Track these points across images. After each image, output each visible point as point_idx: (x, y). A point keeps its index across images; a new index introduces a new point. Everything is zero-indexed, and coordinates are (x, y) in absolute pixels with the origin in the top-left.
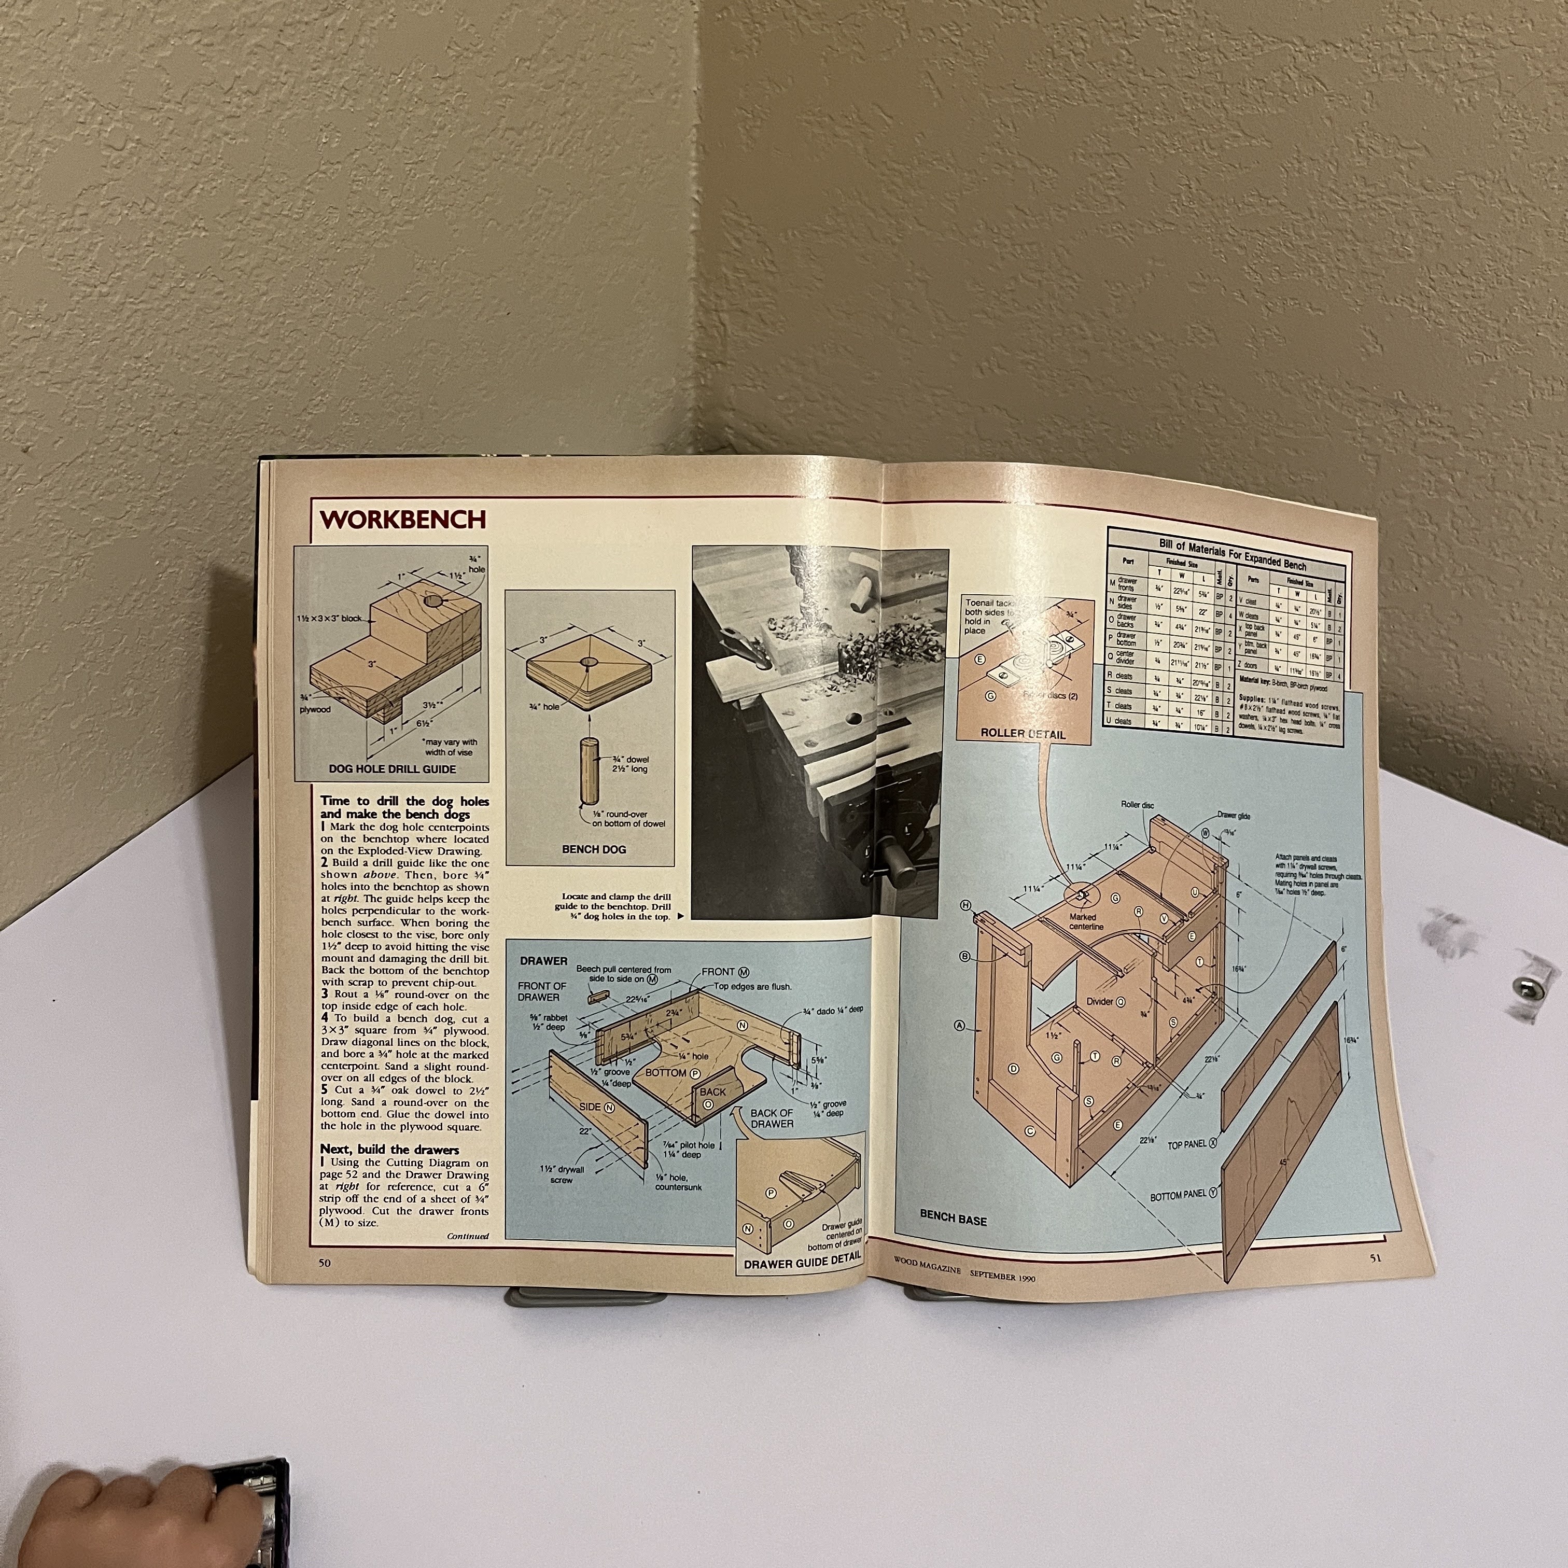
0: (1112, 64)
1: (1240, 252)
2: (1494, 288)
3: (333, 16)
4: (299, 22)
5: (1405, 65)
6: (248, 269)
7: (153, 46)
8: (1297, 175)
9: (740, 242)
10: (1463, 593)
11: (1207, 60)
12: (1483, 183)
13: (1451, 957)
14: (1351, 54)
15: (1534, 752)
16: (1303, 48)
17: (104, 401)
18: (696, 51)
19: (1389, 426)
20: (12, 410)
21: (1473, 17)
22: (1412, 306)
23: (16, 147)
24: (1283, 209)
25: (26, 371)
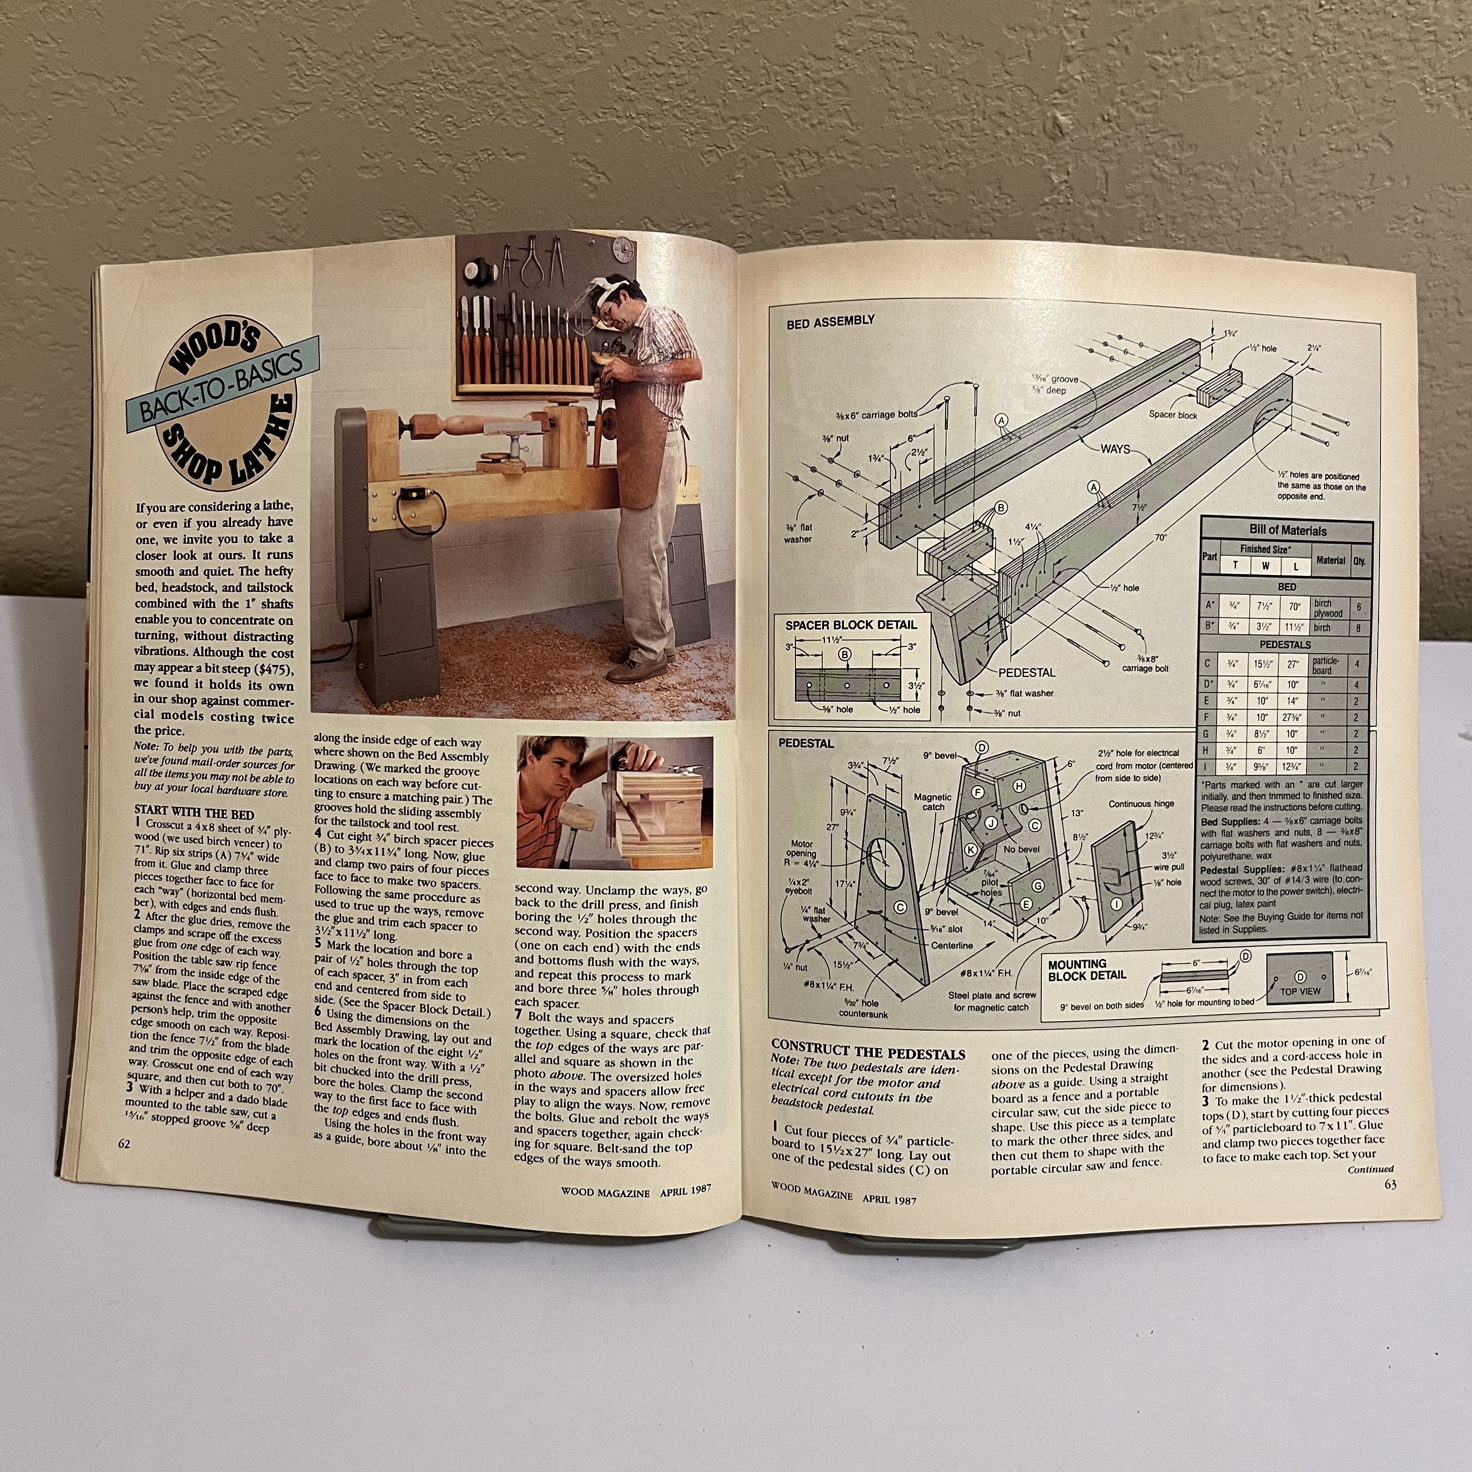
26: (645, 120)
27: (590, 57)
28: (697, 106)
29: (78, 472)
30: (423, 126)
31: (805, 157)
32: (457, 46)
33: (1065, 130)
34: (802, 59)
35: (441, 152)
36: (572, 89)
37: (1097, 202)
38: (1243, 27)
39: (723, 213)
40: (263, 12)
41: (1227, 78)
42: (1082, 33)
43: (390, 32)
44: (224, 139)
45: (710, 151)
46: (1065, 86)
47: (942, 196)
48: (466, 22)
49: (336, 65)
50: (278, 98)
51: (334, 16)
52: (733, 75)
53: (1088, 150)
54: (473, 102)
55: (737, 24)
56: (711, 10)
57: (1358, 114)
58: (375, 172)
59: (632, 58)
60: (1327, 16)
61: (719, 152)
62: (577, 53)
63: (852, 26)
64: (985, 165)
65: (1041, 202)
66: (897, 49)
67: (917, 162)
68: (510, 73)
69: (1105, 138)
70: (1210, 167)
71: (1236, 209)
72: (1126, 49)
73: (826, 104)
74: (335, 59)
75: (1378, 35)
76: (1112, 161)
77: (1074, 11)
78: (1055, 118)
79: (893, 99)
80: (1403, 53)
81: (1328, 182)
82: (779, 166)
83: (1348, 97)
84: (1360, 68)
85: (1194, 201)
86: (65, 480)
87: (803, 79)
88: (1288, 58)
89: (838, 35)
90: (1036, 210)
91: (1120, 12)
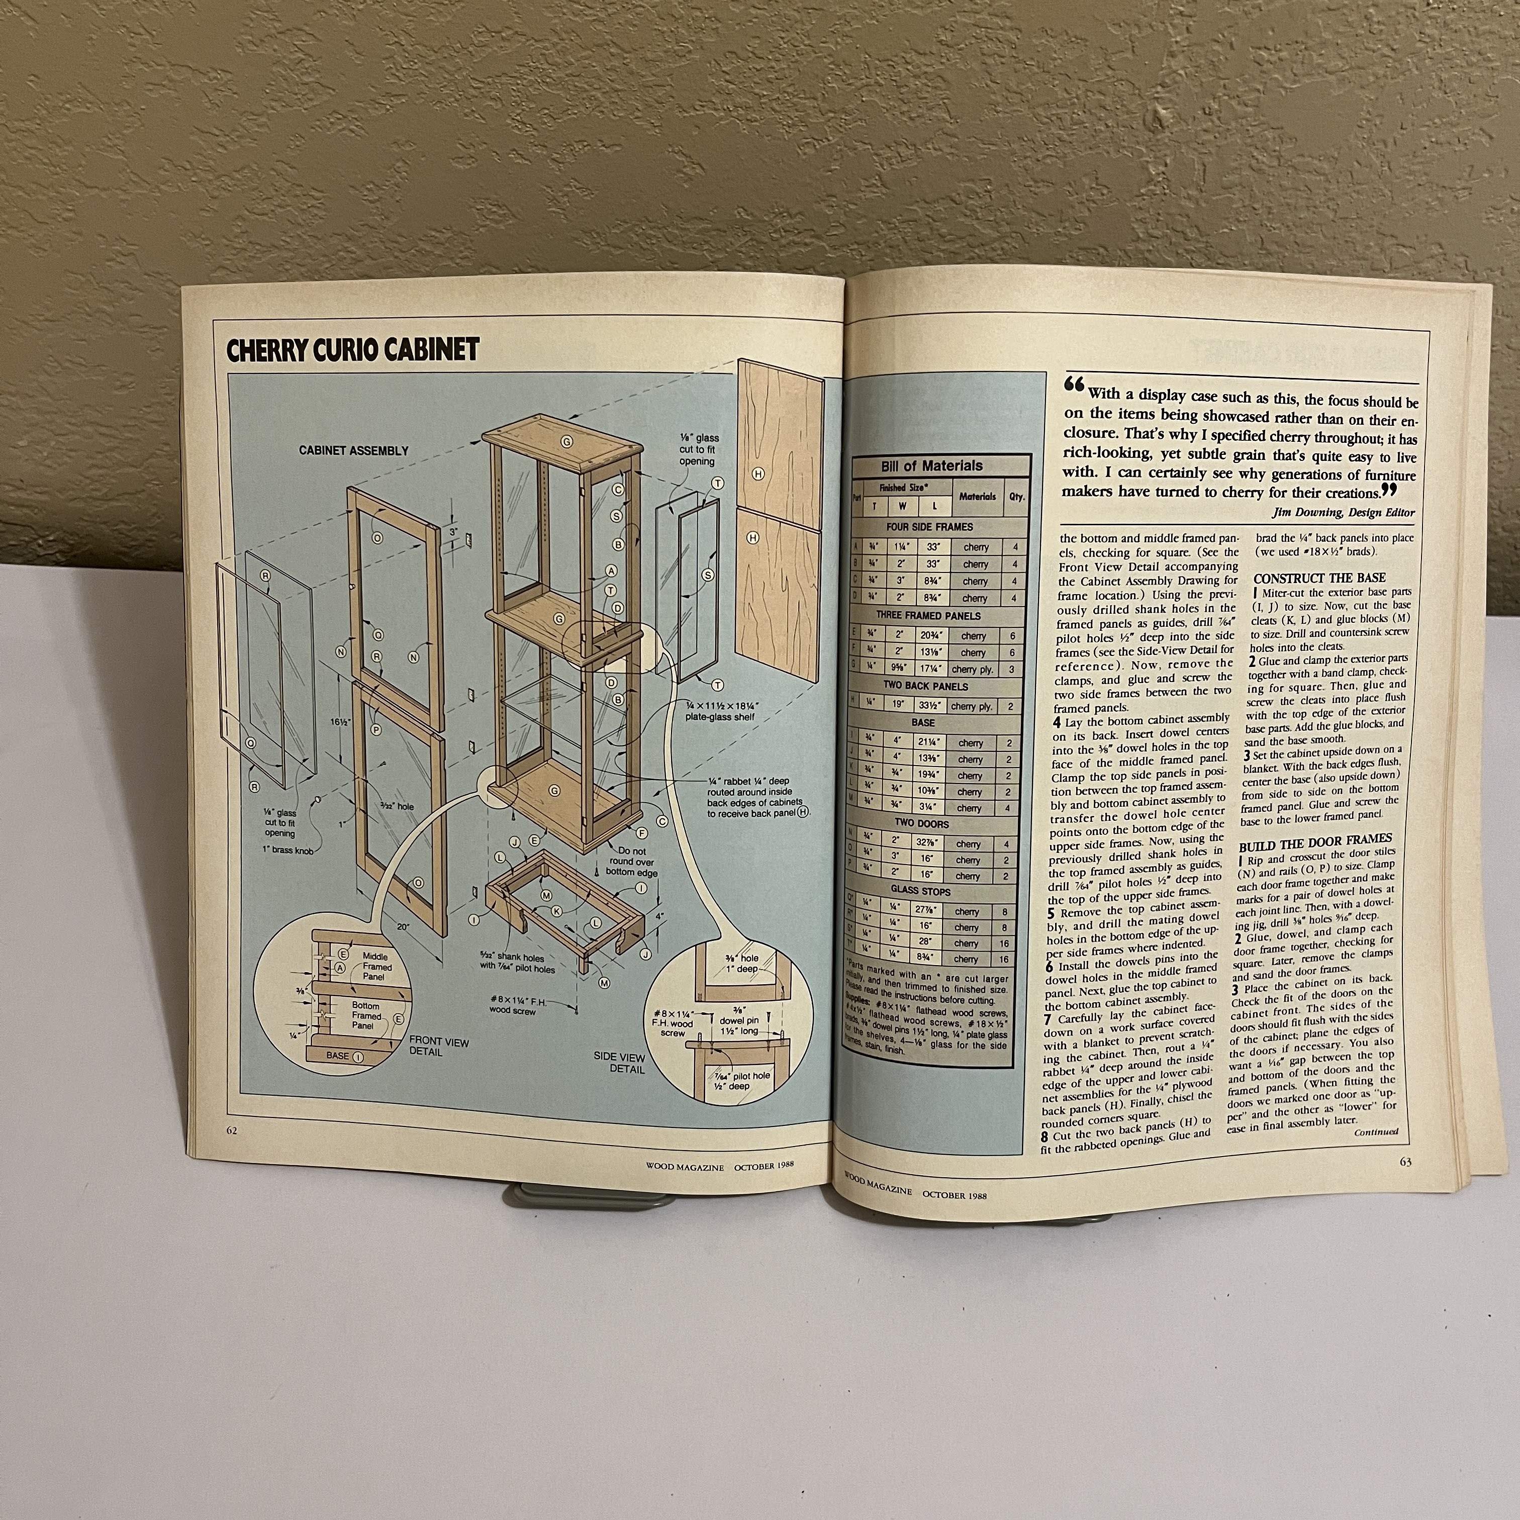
26: (741, 111)
27: (690, 52)
28: (795, 100)
29: (167, 448)
30: (518, 118)
31: (902, 150)
32: (556, 40)
33: (1166, 124)
34: (903, 54)
35: (536, 143)
36: (670, 83)
37: (1193, 192)
38: (1350, 24)
39: (817, 202)
40: (361, 7)
41: (1331, 73)
42: (1187, 29)
43: (488, 27)
44: (319, 130)
45: (808, 143)
46: (1167, 81)
47: (1038, 187)
48: (565, 17)
49: (433, 58)
50: (373, 90)
51: (433, 11)
52: (833, 70)
53: (1187, 143)
54: (571, 95)
55: (839, 19)
56: (814, 6)
57: (1460, 108)
58: (469, 162)
59: (731, 52)
60: (1433, 13)
61: (816, 143)
62: (676, 48)
63: (955, 22)
64: (1081, 157)
65: (1138, 194)
66: (1000, 45)
67: (1014, 153)
68: (609, 67)
69: (1205, 131)
70: (1310, 159)
71: (1333, 199)
72: (1231, 45)
73: (925, 98)
74: (432, 53)
75: (1484, 33)
76: (1210, 153)
77: (1181, 8)
78: (1156, 112)
79: (994, 93)
80: (1508, 49)
81: (1426, 174)
82: (875, 158)
83: (1451, 91)
84: (1464, 64)
85: (1289, 192)
86: (152, 456)
87: (904, 73)
88: (1392, 54)
89: (940, 31)
90: (1130, 201)
91: (1227, 9)
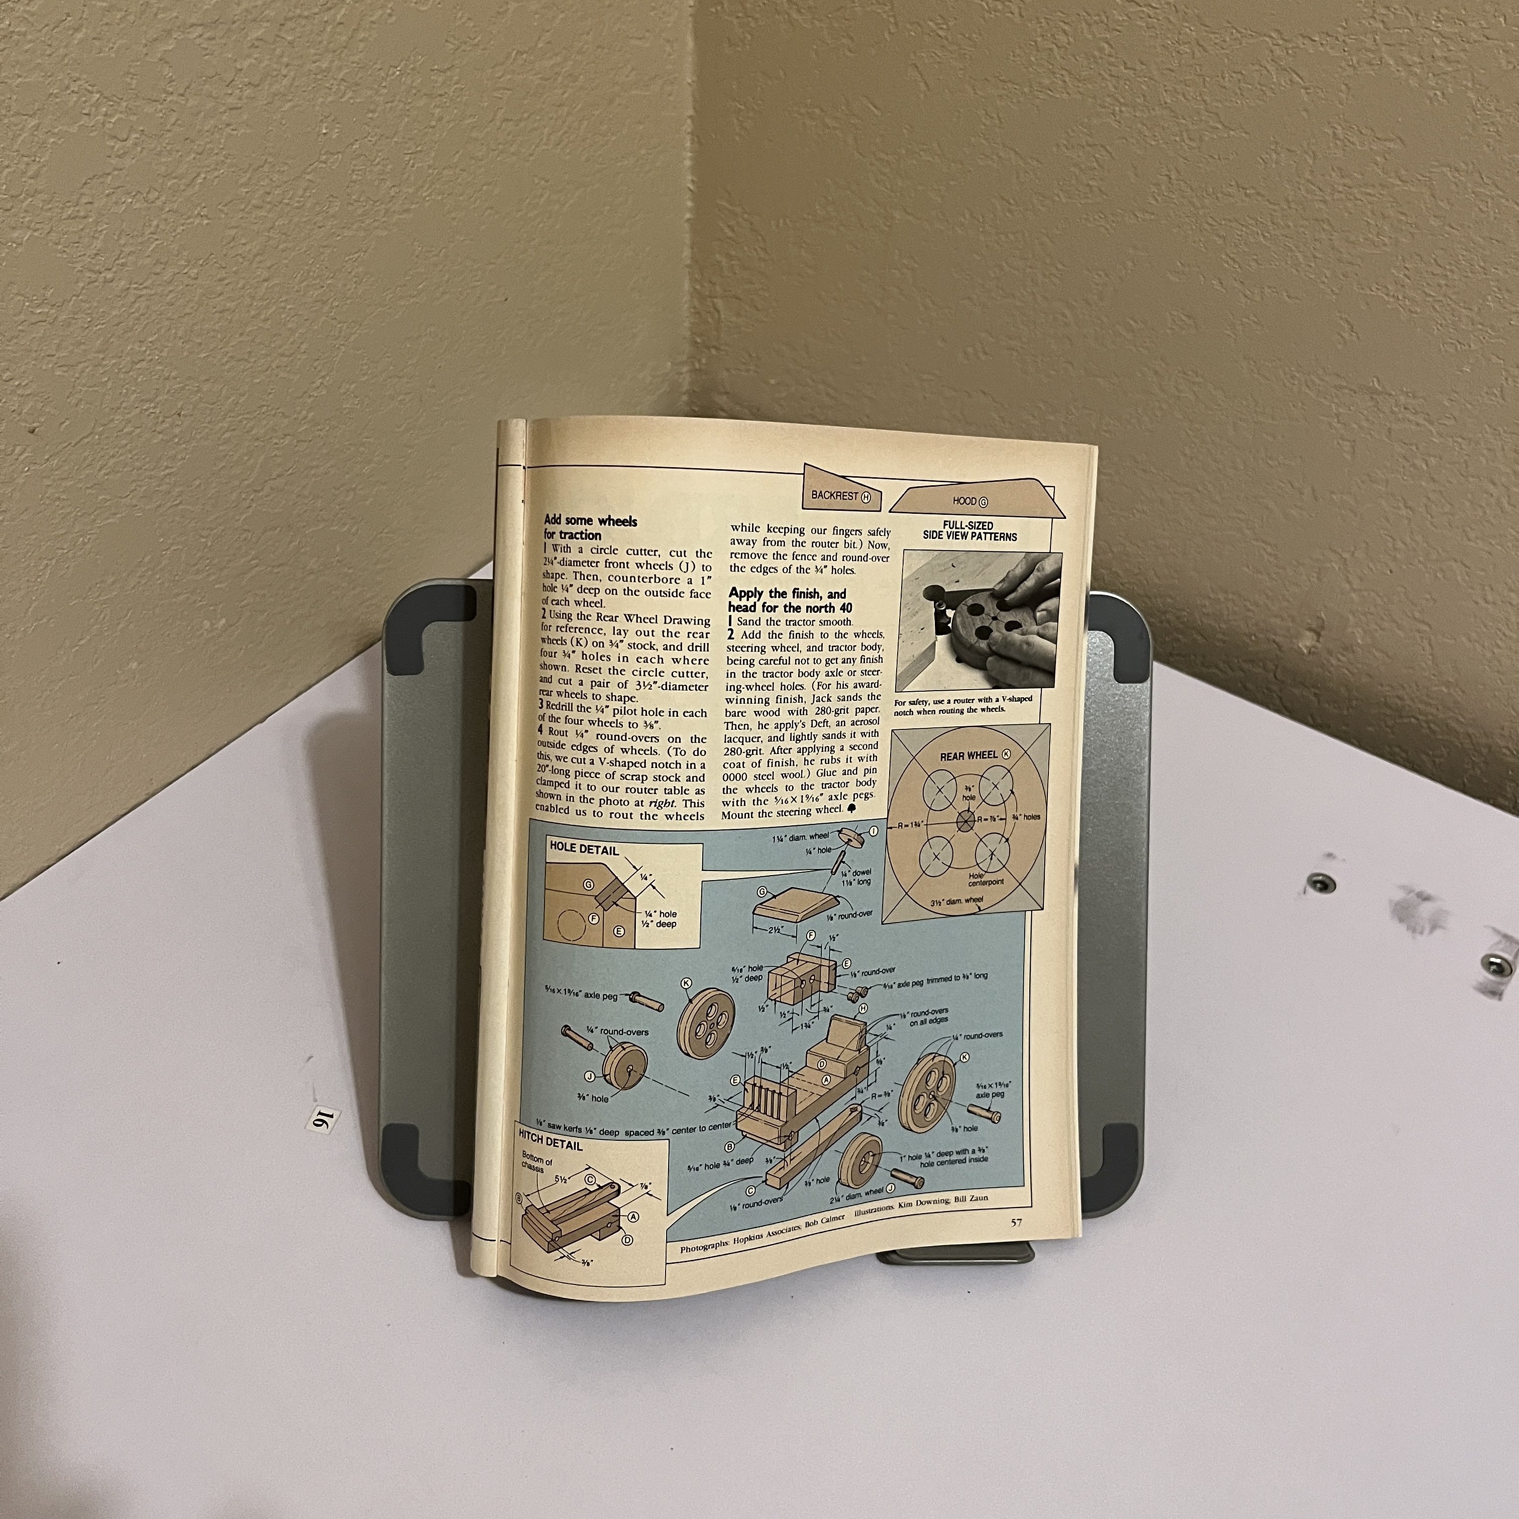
0: (1095, 57)
1: (1220, 241)
2: (1467, 277)
3: (332, 12)
4: (300, 16)
5: (1381, 59)
6: (251, 256)
7: (157, 39)
8: (1274, 166)
9: (733, 231)
10: (1436, 577)
11: (1187, 53)
12: (1457, 175)
13: (1421, 933)
14: (1328, 49)
15: (1506, 733)
16: (1281, 42)
17: (110, 385)
18: (690, 44)
19: (1365, 412)
20: (19, 392)
21: (1446, 11)
22: (1387, 295)
23: (21, 138)
24: (1259, 198)
25: (34, 355)
